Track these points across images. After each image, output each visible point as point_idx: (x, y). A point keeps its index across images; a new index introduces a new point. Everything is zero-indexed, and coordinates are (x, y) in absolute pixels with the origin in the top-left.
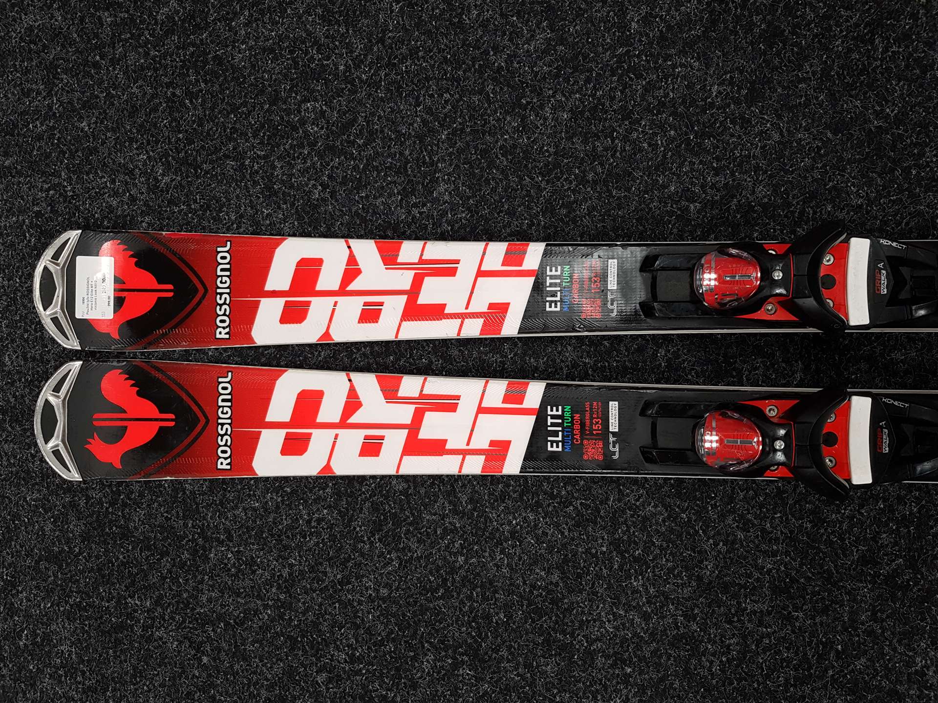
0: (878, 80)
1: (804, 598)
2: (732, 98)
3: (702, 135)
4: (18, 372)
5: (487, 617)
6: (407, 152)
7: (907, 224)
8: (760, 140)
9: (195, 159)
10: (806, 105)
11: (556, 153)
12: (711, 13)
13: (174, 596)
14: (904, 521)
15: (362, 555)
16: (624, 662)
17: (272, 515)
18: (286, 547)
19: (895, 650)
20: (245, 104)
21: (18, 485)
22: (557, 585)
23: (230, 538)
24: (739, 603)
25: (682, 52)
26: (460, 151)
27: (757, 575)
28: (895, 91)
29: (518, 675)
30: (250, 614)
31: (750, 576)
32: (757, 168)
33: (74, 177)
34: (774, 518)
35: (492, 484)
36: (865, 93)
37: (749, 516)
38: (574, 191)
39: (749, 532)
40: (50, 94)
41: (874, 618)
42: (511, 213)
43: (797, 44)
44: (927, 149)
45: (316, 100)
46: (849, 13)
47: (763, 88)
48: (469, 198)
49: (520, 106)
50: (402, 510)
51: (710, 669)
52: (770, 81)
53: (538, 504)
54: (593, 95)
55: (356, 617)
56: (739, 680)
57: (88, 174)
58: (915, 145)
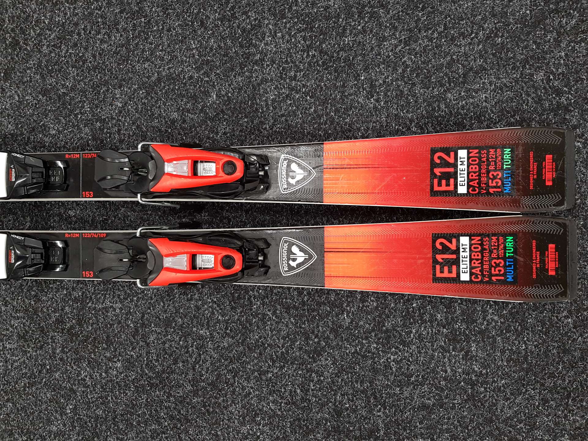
0: (63, 68)
1: (32, 341)
7: (76, 144)
8: (10, 100)
10: (31, 81)
14: (76, 300)
19: (72, 368)
24: (3, 344)
27: (11, 329)
28: (70, 74)
31: (8, 330)
32: (9, 115)
34: (18, 299)
36: (57, 75)
37: (7, 299)
39: (8, 307)
41: (63, 351)
43: (26, 49)
44: (85, 104)
46: (50, 33)
47: (11, 73)
52: (14, 69)
56: (4, 385)
58: (80, 102)
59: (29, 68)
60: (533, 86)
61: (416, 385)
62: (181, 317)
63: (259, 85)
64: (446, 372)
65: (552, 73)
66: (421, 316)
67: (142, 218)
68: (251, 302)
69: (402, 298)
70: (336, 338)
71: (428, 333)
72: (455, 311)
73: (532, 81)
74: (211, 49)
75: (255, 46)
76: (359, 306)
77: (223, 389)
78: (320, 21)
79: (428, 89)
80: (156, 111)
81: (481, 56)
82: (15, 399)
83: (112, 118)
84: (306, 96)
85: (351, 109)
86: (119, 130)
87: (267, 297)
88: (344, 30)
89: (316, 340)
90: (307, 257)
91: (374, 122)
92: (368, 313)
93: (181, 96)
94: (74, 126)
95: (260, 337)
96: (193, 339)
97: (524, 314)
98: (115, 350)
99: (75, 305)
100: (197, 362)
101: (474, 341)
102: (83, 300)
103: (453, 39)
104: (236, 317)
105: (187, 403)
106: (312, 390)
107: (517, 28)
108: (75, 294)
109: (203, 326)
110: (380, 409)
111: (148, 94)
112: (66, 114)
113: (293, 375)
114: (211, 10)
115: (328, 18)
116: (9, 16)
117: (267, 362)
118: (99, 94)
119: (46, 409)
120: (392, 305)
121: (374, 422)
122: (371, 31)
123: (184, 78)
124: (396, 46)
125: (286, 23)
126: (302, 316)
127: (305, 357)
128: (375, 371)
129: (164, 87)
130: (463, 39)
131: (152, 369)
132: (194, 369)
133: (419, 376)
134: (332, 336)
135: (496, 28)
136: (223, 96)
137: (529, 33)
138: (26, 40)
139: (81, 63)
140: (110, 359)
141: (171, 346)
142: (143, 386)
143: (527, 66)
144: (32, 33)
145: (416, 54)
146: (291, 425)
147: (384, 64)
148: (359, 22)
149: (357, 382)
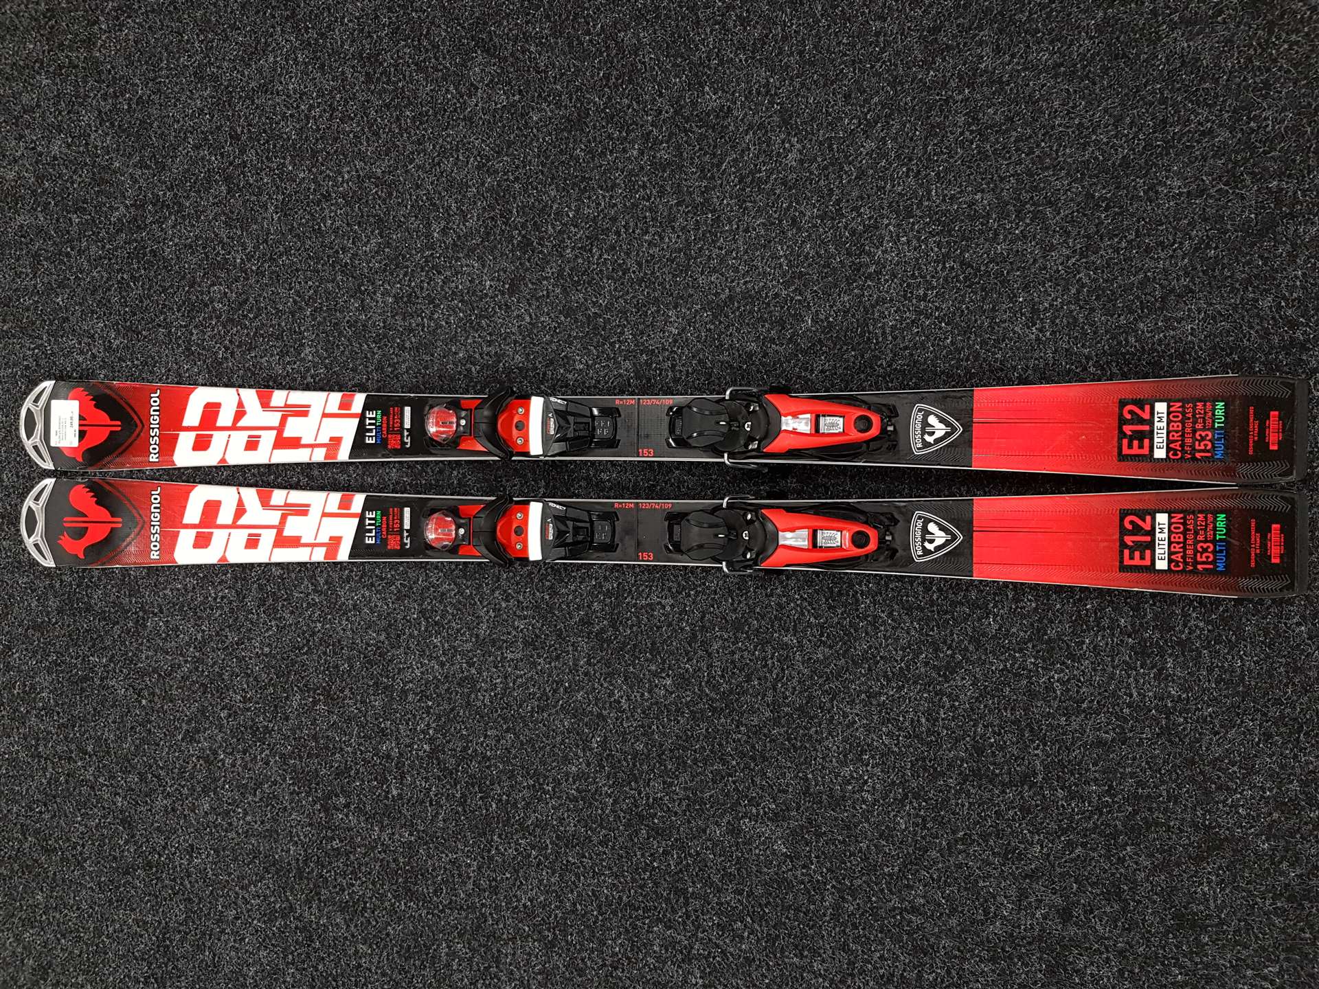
0: (595, 279)
1: (544, 649)
2: (499, 291)
3: (482, 317)
4: (13, 486)
5: (337, 667)
6: (283, 324)
8: (517, 322)
9: (137, 327)
10: (548, 297)
11: (384, 327)
12: (486, 228)
13: (123, 655)
14: (609, 594)
15: (252, 623)
16: (427, 697)
17: (190, 594)
18: (199, 618)
19: (602, 685)
20: (172, 286)
21: (12, 573)
22: (383, 643)
23: (161, 611)
24: (502, 654)
25: (468, 256)
26: (320, 324)
27: (514, 633)
28: (605, 287)
29: (356, 709)
30: (175, 667)
31: (509, 633)
32: (515, 342)
33: (52, 339)
35: (341, 570)
36: (586, 289)
38: (396, 355)
39: (509, 602)
40: (34, 276)
41: (588, 663)
42: (354, 370)
43: (541, 252)
44: (626, 330)
45: (221, 285)
46: (576, 230)
47: (520, 284)
48: (326, 358)
49: (361, 292)
50: (279, 590)
51: (483, 701)
53: (372, 585)
54: (409, 286)
55: (247, 668)
56: (502, 709)
57: (62, 337)
58: (619, 326)
59: (546, 278)
60: (1258, 315)
61: (1088, 713)
62: (757, 619)
63: (873, 306)
64: (1131, 696)
65: (1284, 298)
66: (1098, 621)
67: (703, 485)
68: (857, 600)
69: (1072, 597)
70: (977, 650)
71: (1107, 644)
72: (1145, 614)
73: (1257, 308)
74: (806, 258)
75: (869, 254)
76: (1011, 608)
77: (816, 716)
78: (962, 221)
79: (1112, 317)
80: (727, 342)
81: (1187, 274)
82: (518, 728)
83: (664, 349)
84: (940, 322)
85: (1003, 340)
86: (674, 366)
87: (881, 593)
88: (996, 234)
89: (949, 652)
90: (949, 537)
91: (1036, 359)
92: (1023, 617)
93: (762, 319)
94: (609, 359)
95: (870, 647)
96: (774, 648)
97: (1241, 620)
98: (664, 662)
99: (608, 601)
100: (778, 680)
101: (1171, 655)
102: (619, 594)
103: (1148, 250)
104: (836, 620)
105: (765, 735)
106: (943, 719)
107: (1237, 237)
108: (608, 586)
109: (788, 631)
110: (1038, 745)
111: (715, 316)
112: (598, 342)
113: (915, 699)
114: (807, 204)
115: (972, 218)
116: (518, 206)
117: (879, 680)
118: (646, 316)
119: (563, 742)
120: (1058, 606)
121: (1029, 763)
122: (1034, 237)
123: (767, 296)
124: (1068, 258)
125: (913, 224)
126: (929, 619)
127: (933, 675)
128: (1032, 695)
129: (739, 308)
130: (1162, 250)
131: (715, 688)
132: (775, 689)
133: (1093, 701)
134: (971, 648)
135: (1207, 236)
136: (822, 320)
137: (1253, 244)
138: (541, 238)
139: (620, 273)
140: (655, 674)
141: (742, 656)
142: (702, 711)
143: (1250, 289)
144: (551, 230)
145: (1096, 269)
146: (912, 765)
147: (1051, 281)
148: (1017, 224)
149: (1006, 709)
